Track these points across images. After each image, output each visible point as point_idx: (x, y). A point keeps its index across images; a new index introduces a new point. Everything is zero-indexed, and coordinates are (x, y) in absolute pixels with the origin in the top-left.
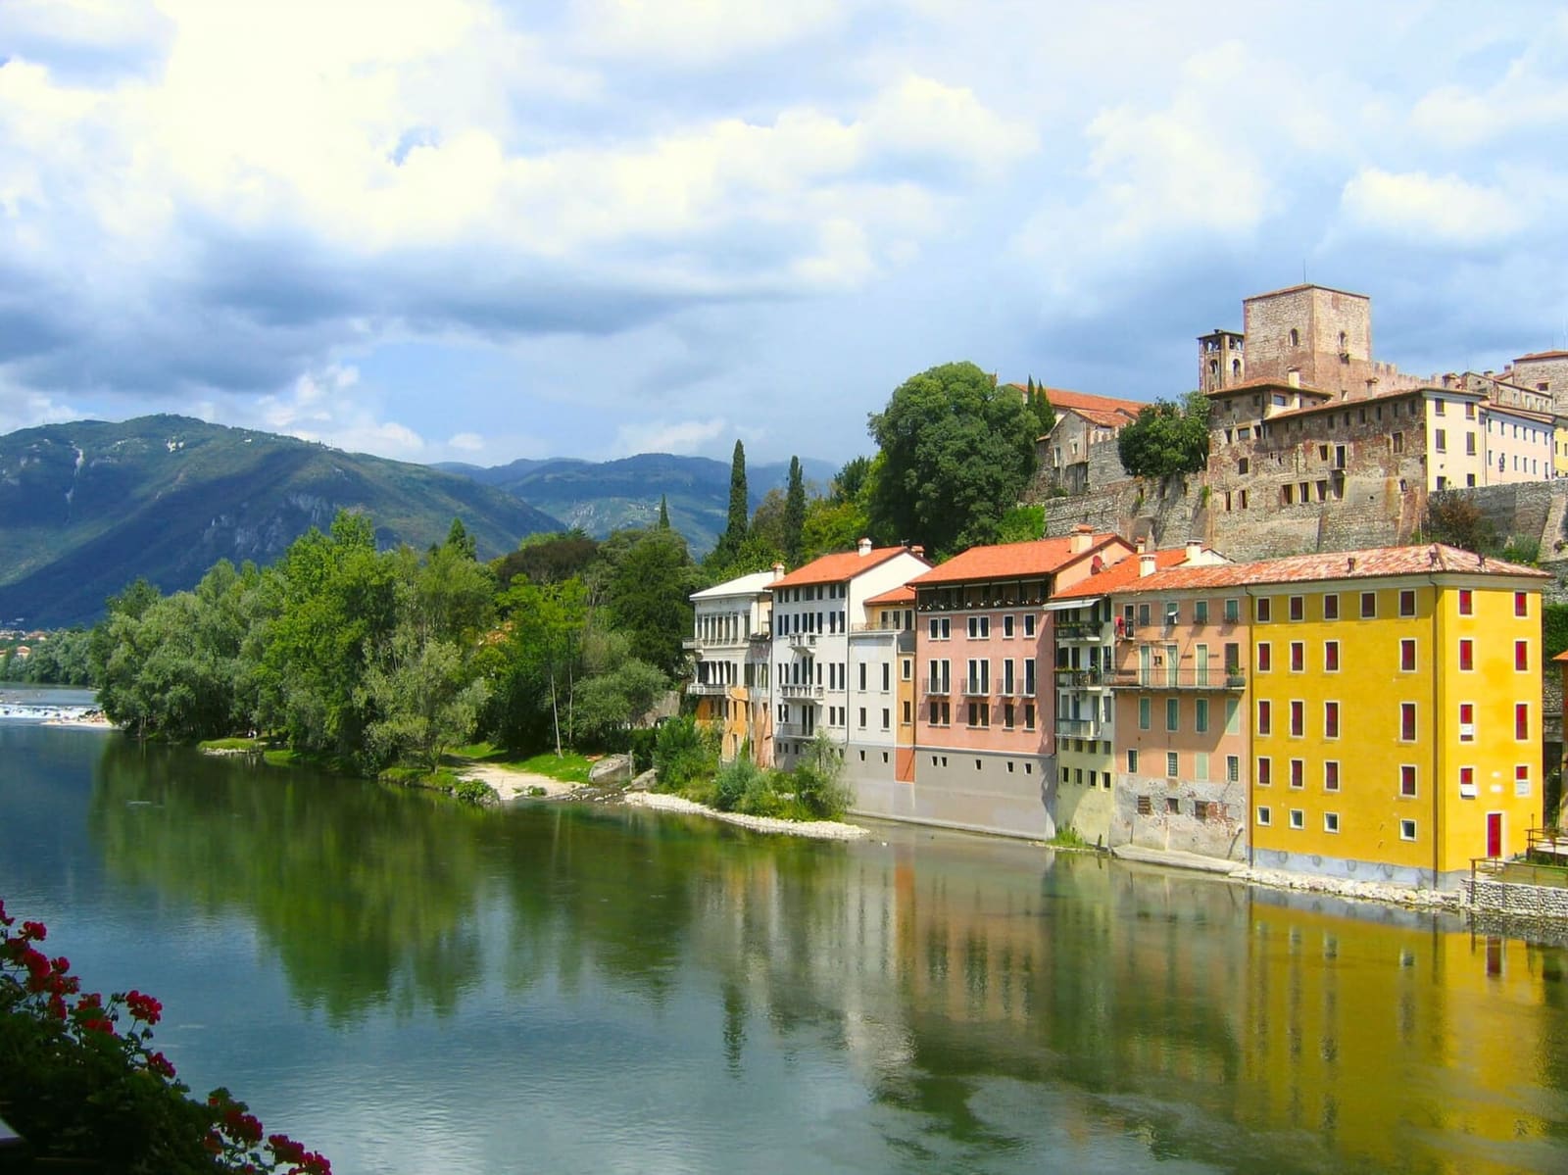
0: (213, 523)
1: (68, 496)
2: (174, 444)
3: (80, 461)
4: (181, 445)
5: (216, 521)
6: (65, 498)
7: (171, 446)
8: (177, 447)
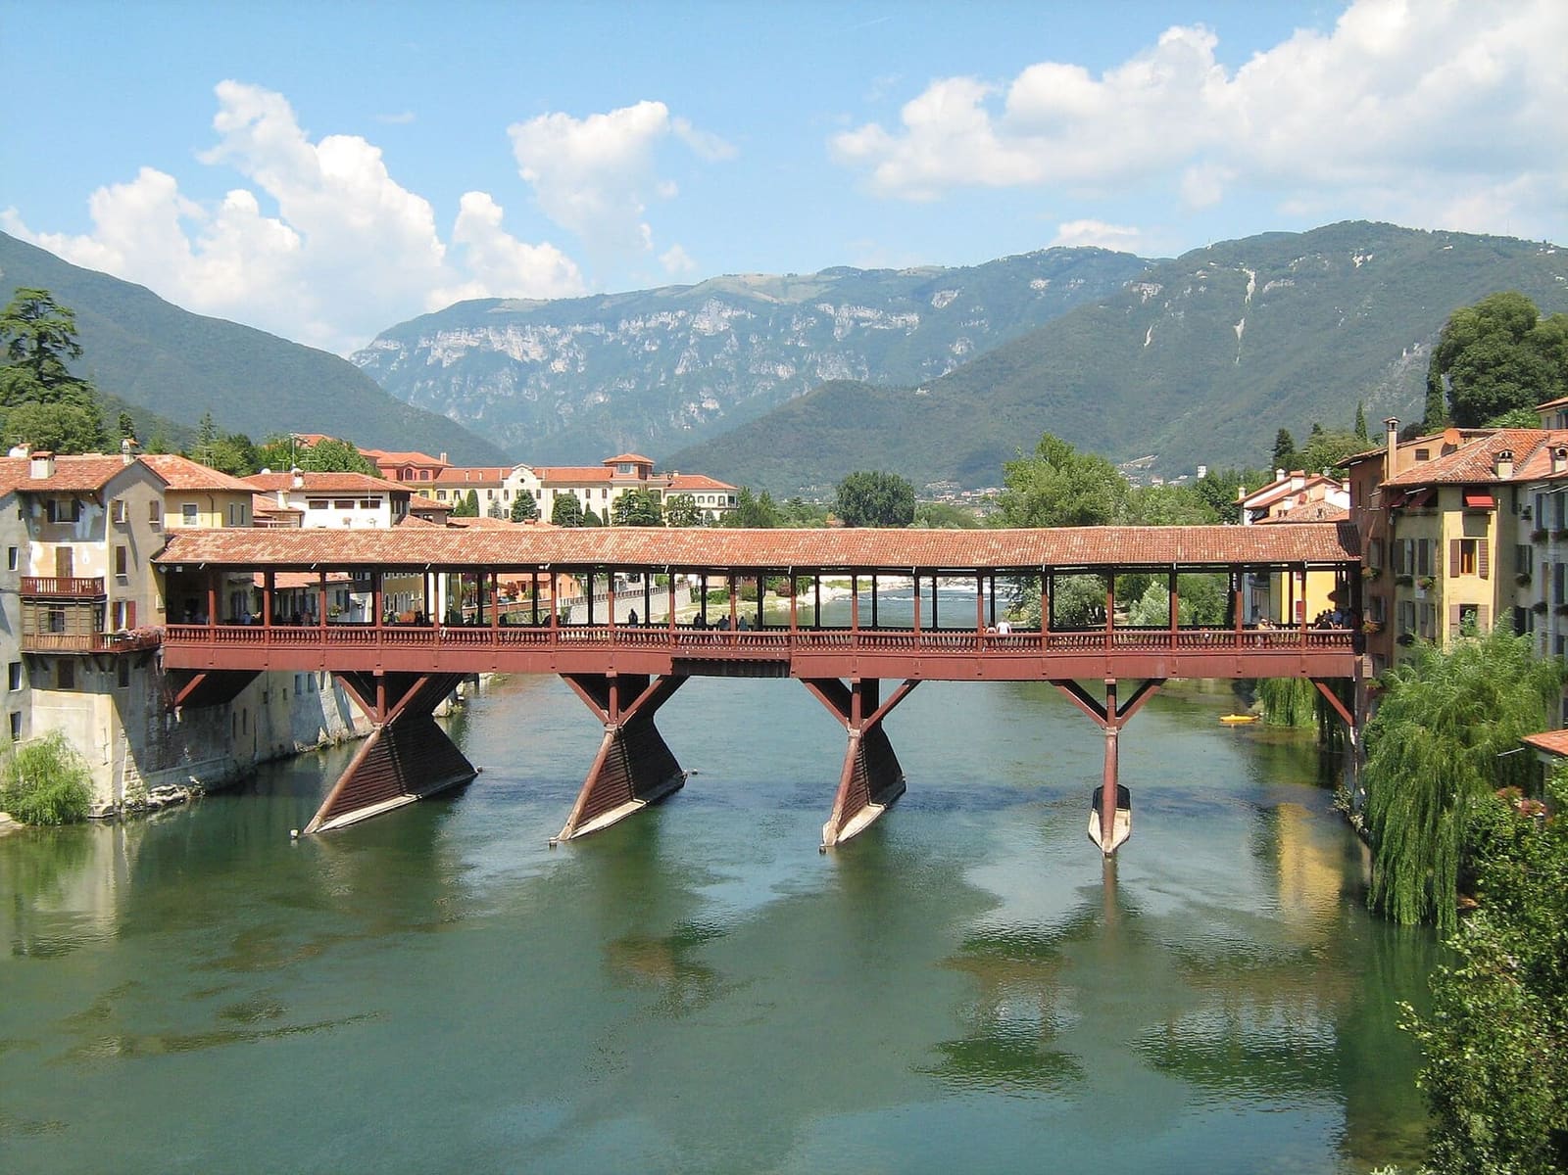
0: (1404, 354)
1: (1239, 329)
2: (1361, 258)
3: (1251, 286)
4: (1369, 258)
5: (1407, 352)
6: (1234, 330)
7: (1358, 260)
8: (1364, 261)
